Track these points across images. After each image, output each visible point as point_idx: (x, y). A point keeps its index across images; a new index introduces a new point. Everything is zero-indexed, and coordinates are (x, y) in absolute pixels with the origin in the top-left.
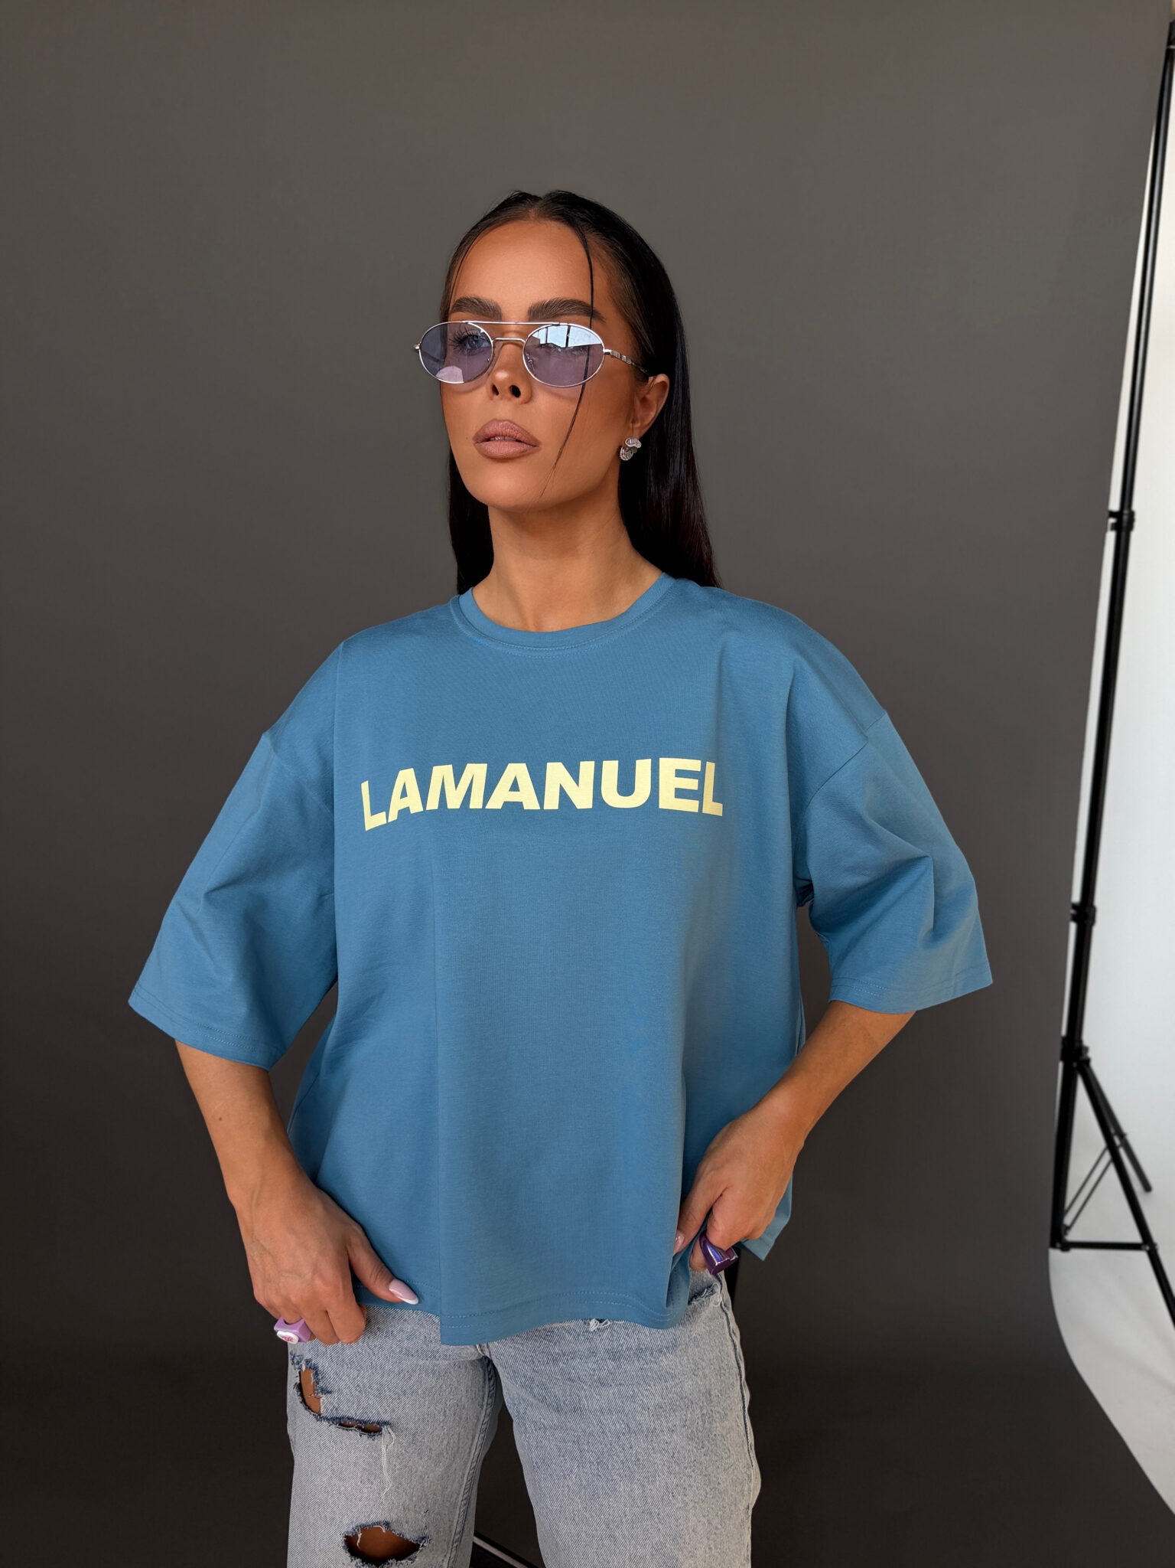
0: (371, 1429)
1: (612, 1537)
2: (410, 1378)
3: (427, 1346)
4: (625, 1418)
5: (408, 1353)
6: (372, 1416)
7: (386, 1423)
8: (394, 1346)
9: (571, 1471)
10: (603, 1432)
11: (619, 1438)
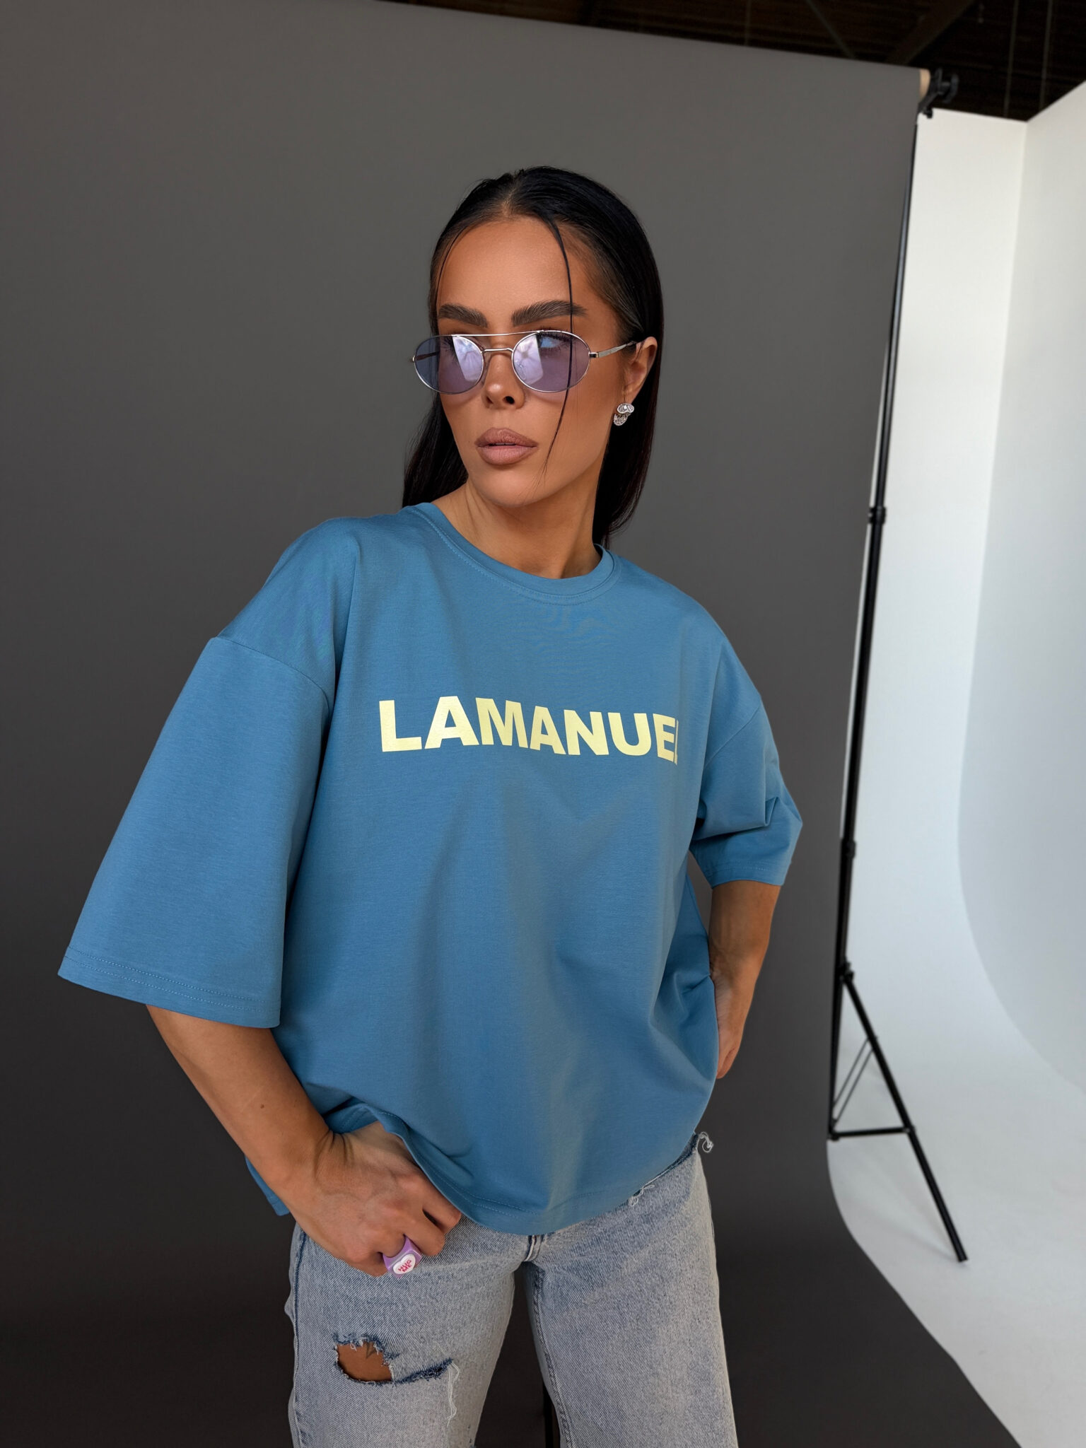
0: (436, 1371)
1: (656, 1374)
2: (469, 1308)
3: (484, 1274)
4: (658, 1271)
5: (469, 1286)
6: (438, 1360)
7: (449, 1361)
8: (455, 1286)
9: (614, 1333)
10: (641, 1290)
11: (654, 1291)
